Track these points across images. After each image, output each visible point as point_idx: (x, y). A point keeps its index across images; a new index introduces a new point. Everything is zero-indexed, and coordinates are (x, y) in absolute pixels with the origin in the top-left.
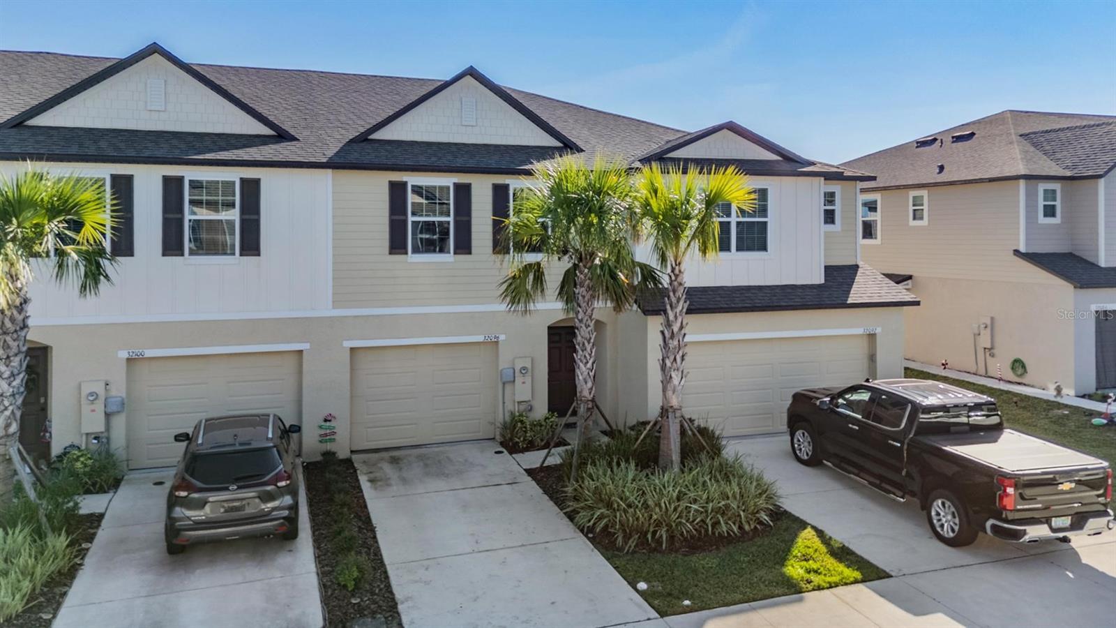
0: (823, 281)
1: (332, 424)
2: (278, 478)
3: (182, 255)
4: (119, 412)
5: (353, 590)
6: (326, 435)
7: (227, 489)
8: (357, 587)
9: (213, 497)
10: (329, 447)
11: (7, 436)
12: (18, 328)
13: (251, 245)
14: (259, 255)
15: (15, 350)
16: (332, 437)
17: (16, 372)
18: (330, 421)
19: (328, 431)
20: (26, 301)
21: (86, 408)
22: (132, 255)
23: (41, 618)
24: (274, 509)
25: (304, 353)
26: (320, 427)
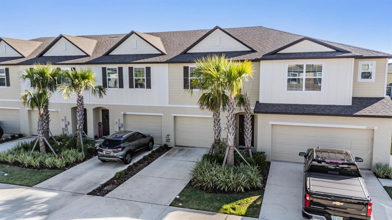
0: (351, 104)
1: (169, 137)
2: (119, 147)
3: (133, 88)
4: (121, 127)
5: (118, 179)
6: (167, 140)
7: (106, 148)
8: (119, 178)
9: (104, 150)
10: (168, 143)
11: (79, 129)
12: (80, 105)
13: (149, 86)
14: (151, 88)
15: (80, 110)
16: (169, 141)
17: (80, 115)
18: (168, 136)
19: (168, 139)
20: (82, 99)
21: (115, 125)
22: (123, 88)
23: (65, 169)
24: (117, 155)
25: (162, 116)
26: (166, 137)
